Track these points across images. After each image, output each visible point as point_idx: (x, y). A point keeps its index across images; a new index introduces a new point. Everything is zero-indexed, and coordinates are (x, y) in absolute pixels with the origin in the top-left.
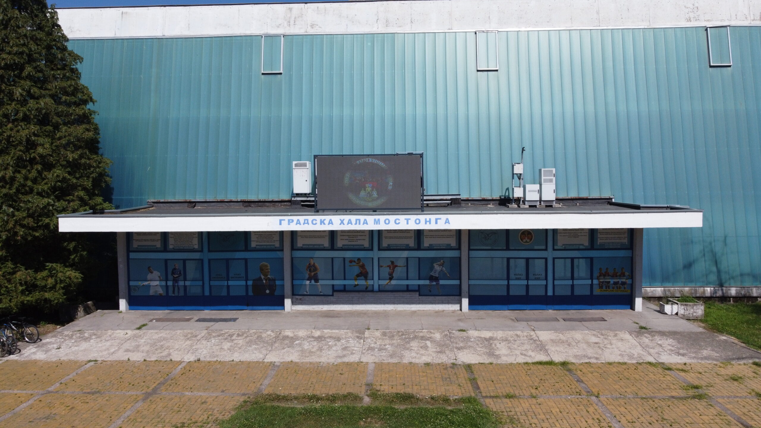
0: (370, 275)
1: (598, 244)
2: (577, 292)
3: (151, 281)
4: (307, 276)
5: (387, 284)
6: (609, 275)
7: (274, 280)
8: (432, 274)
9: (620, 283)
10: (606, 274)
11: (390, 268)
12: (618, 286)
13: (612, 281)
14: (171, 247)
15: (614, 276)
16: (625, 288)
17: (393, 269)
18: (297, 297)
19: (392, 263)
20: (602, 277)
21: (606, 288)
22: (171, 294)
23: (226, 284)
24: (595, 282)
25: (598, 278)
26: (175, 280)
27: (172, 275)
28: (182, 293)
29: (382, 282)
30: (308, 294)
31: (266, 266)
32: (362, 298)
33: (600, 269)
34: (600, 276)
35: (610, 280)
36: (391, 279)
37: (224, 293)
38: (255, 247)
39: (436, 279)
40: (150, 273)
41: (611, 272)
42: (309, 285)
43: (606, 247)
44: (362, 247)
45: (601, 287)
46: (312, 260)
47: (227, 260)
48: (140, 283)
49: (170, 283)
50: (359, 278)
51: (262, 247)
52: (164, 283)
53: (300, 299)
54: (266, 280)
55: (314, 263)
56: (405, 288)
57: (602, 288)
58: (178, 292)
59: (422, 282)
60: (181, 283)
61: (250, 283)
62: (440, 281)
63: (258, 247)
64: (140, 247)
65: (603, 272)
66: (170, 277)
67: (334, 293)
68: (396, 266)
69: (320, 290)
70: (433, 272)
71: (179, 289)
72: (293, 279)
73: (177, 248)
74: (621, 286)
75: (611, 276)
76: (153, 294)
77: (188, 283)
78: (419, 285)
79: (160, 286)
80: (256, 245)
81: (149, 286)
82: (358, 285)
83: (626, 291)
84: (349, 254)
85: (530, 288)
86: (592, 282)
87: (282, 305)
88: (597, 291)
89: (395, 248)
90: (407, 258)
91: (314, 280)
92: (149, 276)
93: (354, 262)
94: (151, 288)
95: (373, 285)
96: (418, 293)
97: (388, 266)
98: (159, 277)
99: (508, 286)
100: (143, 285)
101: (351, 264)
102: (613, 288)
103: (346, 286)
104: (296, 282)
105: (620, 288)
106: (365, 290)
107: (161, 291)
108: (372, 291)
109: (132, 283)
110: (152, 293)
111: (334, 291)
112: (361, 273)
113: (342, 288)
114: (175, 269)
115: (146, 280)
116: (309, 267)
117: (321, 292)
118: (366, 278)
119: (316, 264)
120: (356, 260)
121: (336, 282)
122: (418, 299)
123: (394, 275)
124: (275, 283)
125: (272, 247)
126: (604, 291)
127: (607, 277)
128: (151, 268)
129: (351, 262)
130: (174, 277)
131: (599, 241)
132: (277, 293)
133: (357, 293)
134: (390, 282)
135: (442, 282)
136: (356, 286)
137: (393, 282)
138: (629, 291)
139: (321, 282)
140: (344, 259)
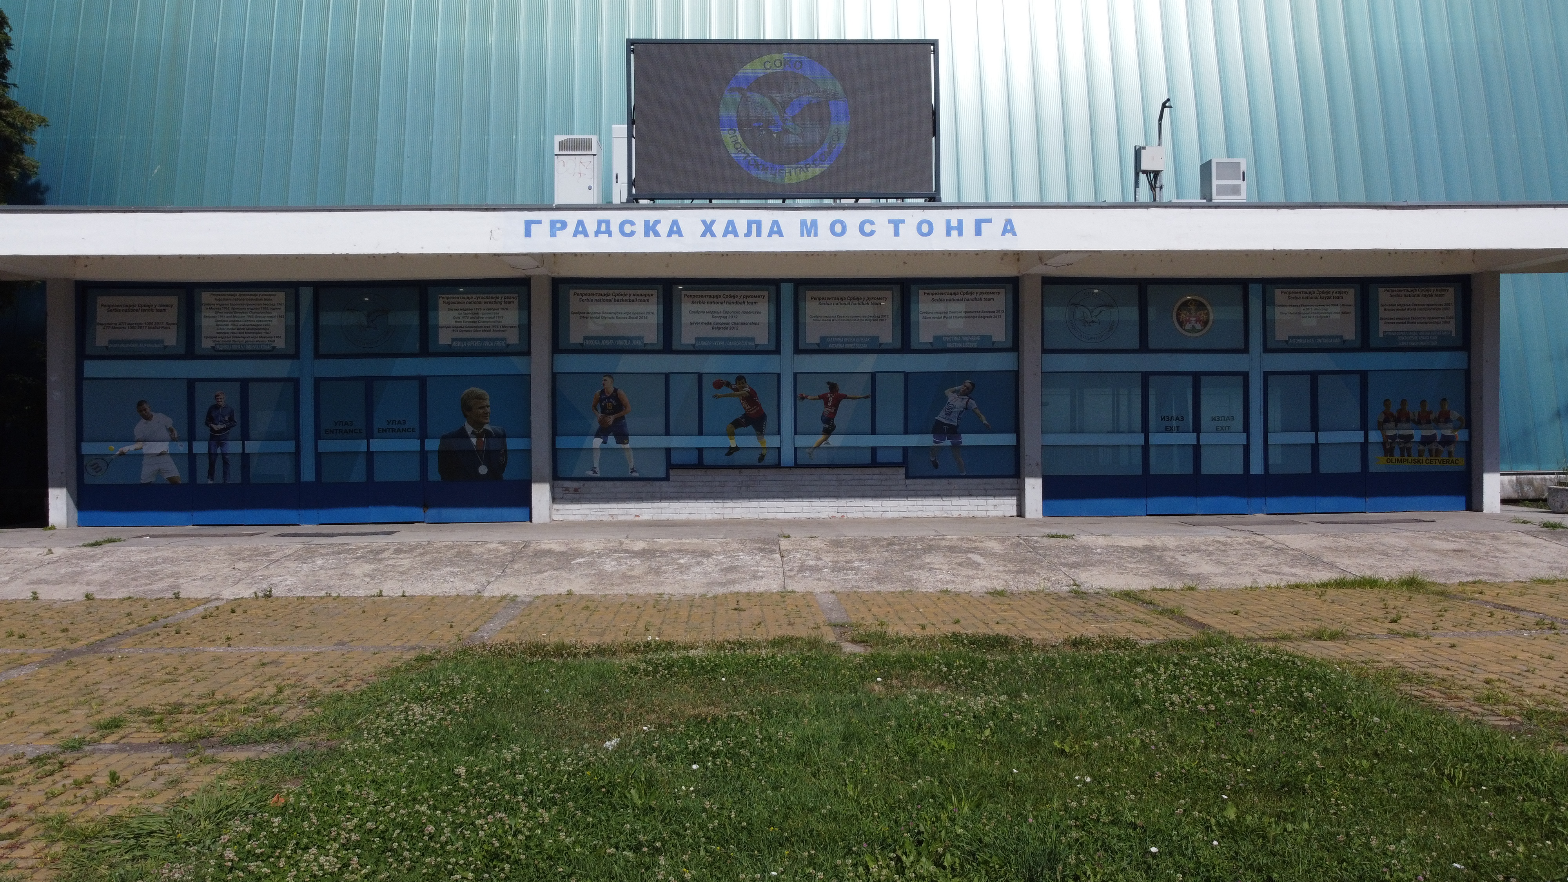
0: (770, 423)
1: (1381, 335)
2: (1327, 466)
3: (145, 440)
4: (596, 425)
5: (818, 447)
6: (1408, 420)
7: (502, 436)
8: (941, 417)
9: (1438, 439)
10: (1401, 417)
11: (826, 403)
12: (1433, 447)
13: (1417, 434)
14: (207, 344)
15: (1423, 420)
16: (1450, 454)
17: (836, 405)
18: (567, 484)
19: (833, 387)
20: (1392, 425)
21: (1402, 455)
22: (202, 478)
23: (364, 449)
24: (1375, 436)
25: (1380, 427)
26: (216, 439)
27: (207, 424)
28: (235, 476)
29: (803, 441)
30: (598, 475)
31: (480, 398)
32: (749, 486)
33: (1387, 402)
34: (1386, 420)
35: (1413, 432)
36: (828, 432)
37: (358, 475)
38: (450, 346)
39: (953, 432)
40: (143, 420)
41: (1414, 410)
42: (602, 449)
43: (1401, 344)
44: (751, 344)
45: (1388, 451)
46: (609, 380)
47: (369, 382)
48: (113, 448)
49: (201, 447)
50: (741, 430)
51: (469, 344)
52: (182, 447)
53: (576, 490)
54: (478, 437)
55: (616, 390)
56: (867, 458)
57: (1392, 455)
58: (225, 473)
59: (912, 440)
60: (234, 447)
61: (432, 445)
62: (963, 435)
63: (455, 344)
64: (115, 346)
65: (1394, 409)
66: (201, 428)
67: (671, 472)
68: (845, 397)
69: (632, 465)
70: (942, 413)
71: (226, 463)
72: (555, 433)
73: (225, 347)
74: (1441, 448)
75: (1414, 421)
76: (153, 480)
77: (252, 447)
78: (905, 449)
79: (171, 454)
80: (454, 340)
81: (139, 456)
82: (737, 449)
83: (1453, 462)
84: (713, 364)
85: (1205, 453)
86: (1366, 436)
87: (525, 501)
88: (1378, 463)
89: (841, 346)
90: (873, 375)
91: (616, 435)
92: (141, 428)
93: (728, 384)
94: (146, 460)
95: (779, 449)
96: (902, 471)
97: (820, 397)
98: (171, 430)
99: (1146, 448)
100: (122, 454)
101: (720, 392)
102: (1420, 453)
103: (705, 453)
104: (563, 442)
105: (1438, 453)
106: (756, 463)
107: (173, 471)
108: (778, 466)
109: (87, 448)
110: (146, 476)
111: (670, 466)
112: (745, 416)
113: (693, 458)
114: (216, 407)
115: (131, 440)
116: (601, 401)
117: (633, 471)
118: (760, 431)
119: (621, 392)
120: (732, 380)
121: (676, 442)
122: (904, 488)
123: (836, 421)
124: (505, 444)
125: (498, 343)
126: (1398, 461)
127: (1404, 425)
128: (146, 406)
129: (718, 385)
130: (212, 430)
131: (1383, 328)
132: (508, 474)
133: (737, 471)
134: (826, 439)
135: (968, 440)
136: (732, 451)
137: (835, 441)
138: (1462, 463)
139: (634, 442)
140: (700, 376)
